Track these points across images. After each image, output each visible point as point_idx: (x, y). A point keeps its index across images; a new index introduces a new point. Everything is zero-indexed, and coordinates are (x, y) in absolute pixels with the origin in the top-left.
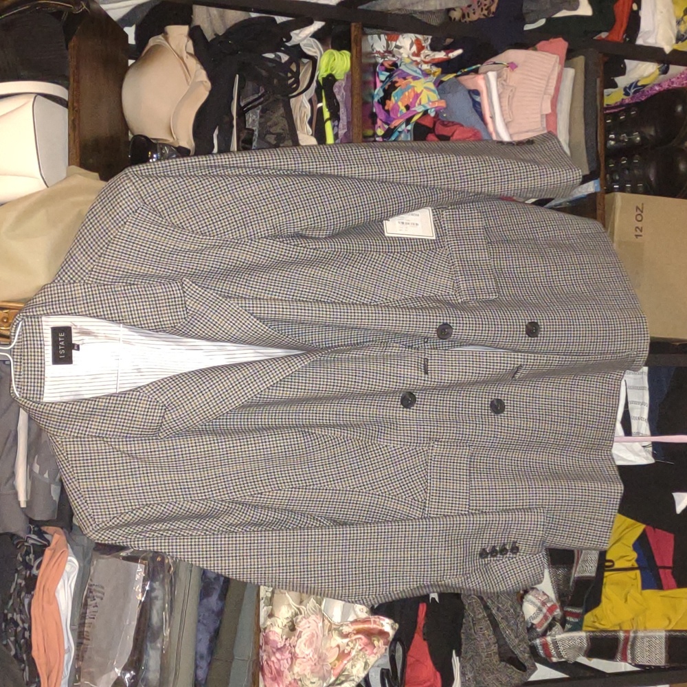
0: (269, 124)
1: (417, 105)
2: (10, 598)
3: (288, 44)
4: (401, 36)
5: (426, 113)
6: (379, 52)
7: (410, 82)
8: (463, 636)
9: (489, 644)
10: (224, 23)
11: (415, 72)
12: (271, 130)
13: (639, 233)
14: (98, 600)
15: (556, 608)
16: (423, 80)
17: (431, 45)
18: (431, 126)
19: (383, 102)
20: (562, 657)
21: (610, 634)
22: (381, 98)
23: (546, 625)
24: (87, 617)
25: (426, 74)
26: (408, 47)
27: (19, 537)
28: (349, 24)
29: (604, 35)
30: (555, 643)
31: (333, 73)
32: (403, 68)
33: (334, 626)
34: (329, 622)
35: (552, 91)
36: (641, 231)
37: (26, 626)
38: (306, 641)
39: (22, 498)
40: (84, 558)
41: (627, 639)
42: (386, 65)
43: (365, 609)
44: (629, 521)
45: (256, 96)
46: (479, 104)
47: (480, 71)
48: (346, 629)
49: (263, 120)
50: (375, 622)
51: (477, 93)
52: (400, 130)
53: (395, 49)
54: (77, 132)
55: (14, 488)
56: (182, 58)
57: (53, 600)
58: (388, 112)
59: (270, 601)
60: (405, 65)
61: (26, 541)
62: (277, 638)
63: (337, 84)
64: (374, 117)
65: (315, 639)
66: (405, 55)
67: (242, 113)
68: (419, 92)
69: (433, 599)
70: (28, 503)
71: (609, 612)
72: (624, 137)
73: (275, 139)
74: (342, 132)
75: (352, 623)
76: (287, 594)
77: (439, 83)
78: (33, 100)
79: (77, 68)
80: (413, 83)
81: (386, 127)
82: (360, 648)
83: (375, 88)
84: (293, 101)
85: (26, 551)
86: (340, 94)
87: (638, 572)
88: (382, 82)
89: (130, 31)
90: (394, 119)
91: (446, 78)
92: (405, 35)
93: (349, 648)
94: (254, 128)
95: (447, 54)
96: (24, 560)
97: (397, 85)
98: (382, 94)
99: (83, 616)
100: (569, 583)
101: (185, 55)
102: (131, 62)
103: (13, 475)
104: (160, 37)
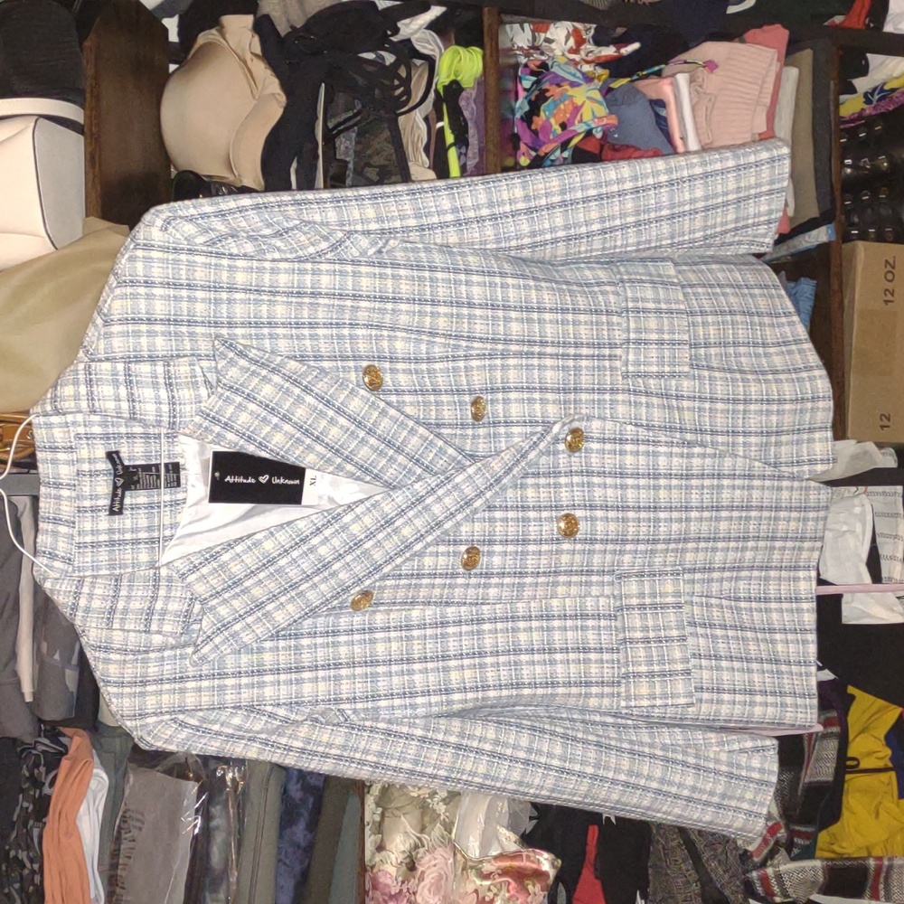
0: (368, 152)
1: (576, 122)
2: (13, 829)
3: (394, 39)
4: (552, 25)
5: (589, 133)
6: (521, 49)
7: (567, 90)
8: (650, 871)
9: (688, 882)
10: (303, 11)
11: (574, 75)
12: (372, 162)
13: (889, 297)
14: (135, 832)
15: (781, 828)
16: (585, 87)
17: (593, 37)
18: (597, 152)
19: (528, 118)
20: (788, 896)
21: (855, 863)
22: (526, 113)
23: (765, 852)
24: (121, 856)
25: (588, 79)
26: (563, 40)
27: (23, 743)
28: (479, 9)
29: (838, 19)
30: (779, 877)
31: (459, 79)
32: (555, 69)
33: (470, 864)
34: (463, 856)
35: (768, 101)
36: (892, 295)
37: (36, 866)
38: (432, 884)
39: (27, 689)
40: (117, 769)
41: (879, 869)
42: (532, 66)
43: (514, 837)
44: (880, 702)
45: (350, 114)
46: (665, 119)
47: (664, 74)
48: (487, 867)
49: (360, 147)
50: (528, 857)
51: (661, 103)
52: (552, 157)
53: (544, 44)
54: (97, 169)
55: (15, 674)
56: (245, 62)
57: (73, 832)
58: (535, 133)
59: (379, 828)
60: (559, 66)
61: (35, 748)
62: (389, 881)
63: (464, 94)
64: (515, 139)
65: (443, 882)
66: (558, 53)
67: (330, 138)
68: (579, 103)
69: (608, 819)
70: (34, 694)
71: (853, 831)
72: (865, 162)
73: (378, 174)
74: (471, 163)
75: (496, 858)
76: (402, 818)
77: (607, 92)
78: (33, 124)
79: (96, 77)
80: (571, 91)
81: (534, 154)
82: (507, 895)
83: (517, 99)
84: (401, 119)
85: (34, 762)
86: (469, 109)
87: (893, 774)
88: (525, 90)
89: (171, 24)
90: (544, 143)
91: (616, 84)
92: (558, 24)
93: (491, 895)
94: (348, 159)
95: (618, 49)
96: (32, 774)
97: (548, 94)
98: (527, 108)
99: (115, 854)
100: (796, 791)
101: (248, 57)
102: (172, 67)
103: (13, 656)
104: (214, 31)
